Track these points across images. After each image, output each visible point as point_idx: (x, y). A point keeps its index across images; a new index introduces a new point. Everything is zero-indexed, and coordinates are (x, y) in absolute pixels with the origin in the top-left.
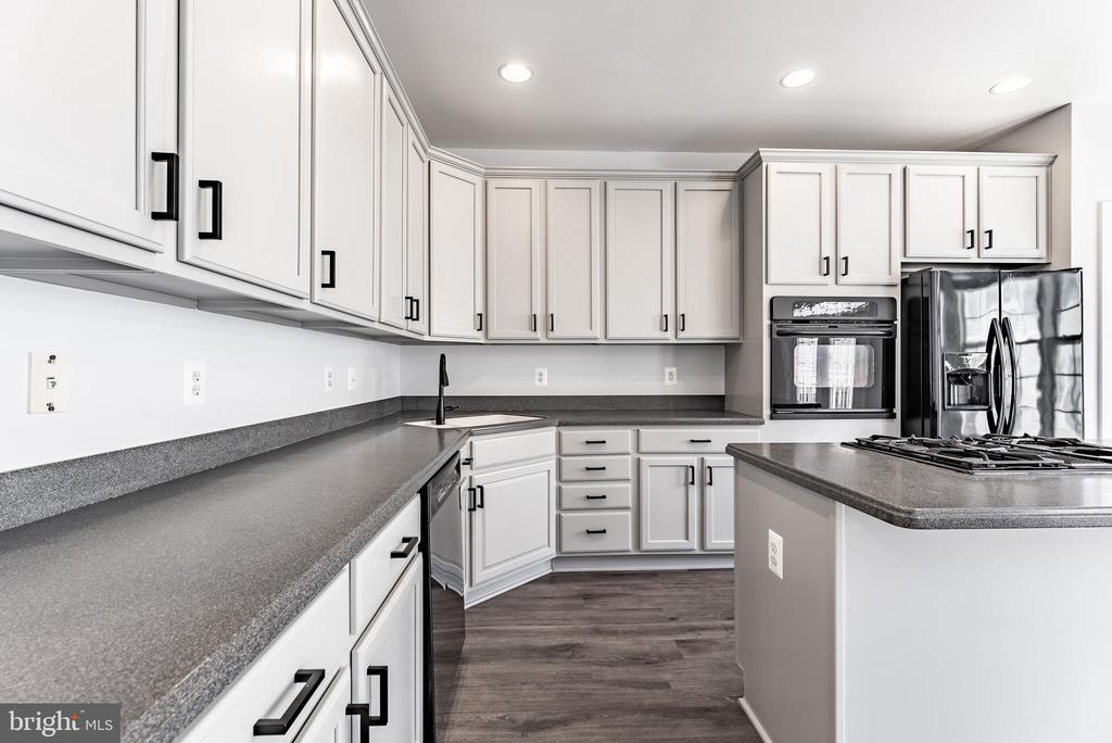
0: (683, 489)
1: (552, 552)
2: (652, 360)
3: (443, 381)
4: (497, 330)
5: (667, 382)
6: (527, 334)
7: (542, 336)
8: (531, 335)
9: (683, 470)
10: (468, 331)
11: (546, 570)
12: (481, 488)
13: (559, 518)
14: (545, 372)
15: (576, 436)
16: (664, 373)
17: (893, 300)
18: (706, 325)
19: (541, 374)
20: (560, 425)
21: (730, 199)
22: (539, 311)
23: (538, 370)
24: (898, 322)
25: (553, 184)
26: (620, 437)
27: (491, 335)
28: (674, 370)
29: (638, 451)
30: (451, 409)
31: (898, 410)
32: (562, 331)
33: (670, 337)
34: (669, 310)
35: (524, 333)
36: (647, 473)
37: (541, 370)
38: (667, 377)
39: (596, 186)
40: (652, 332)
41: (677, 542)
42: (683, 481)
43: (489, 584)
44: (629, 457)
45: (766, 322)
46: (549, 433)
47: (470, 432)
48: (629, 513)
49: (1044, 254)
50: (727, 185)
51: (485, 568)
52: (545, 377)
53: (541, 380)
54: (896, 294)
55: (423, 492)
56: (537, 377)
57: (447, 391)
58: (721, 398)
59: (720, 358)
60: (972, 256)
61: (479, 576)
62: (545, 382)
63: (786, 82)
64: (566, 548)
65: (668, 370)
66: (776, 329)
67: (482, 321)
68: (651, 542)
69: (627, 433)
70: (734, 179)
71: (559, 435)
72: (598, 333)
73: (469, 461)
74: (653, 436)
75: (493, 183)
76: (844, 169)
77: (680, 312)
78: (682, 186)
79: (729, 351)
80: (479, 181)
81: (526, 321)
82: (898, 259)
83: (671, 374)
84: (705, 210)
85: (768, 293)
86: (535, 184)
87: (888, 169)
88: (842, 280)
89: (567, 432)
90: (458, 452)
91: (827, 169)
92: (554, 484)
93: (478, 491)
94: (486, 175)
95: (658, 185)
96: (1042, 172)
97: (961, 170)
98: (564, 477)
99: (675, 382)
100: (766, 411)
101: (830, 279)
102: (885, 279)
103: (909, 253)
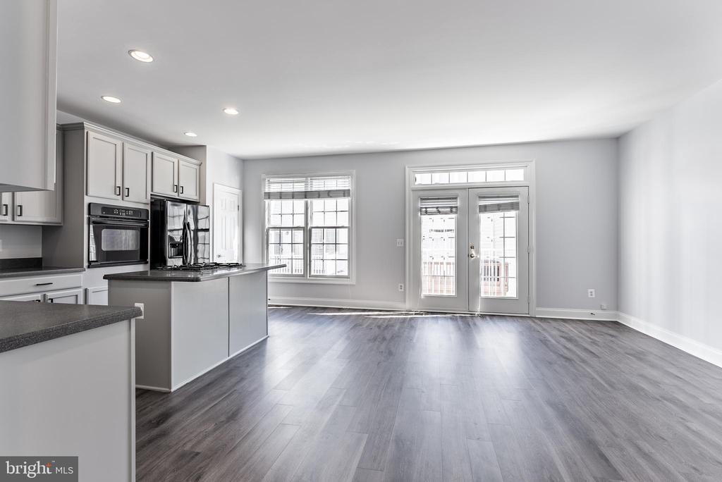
17: (147, 210)
24: (149, 221)
31: (149, 260)
33: (8, 219)
34: (8, 202)
45: (85, 216)
49: (198, 198)
54: (148, 208)
59: (39, 234)
60: (176, 195)
66: (91, 219)
76: (127, 146)
77: (18, 204)
82: (149, 192)
85: (87, 200)
87: (145, 151)
88: (126, 198)
91: (119, 143)
96: (198, 167)
97: (172, 159)
100: (86, 264)
101: (120, 197)
102: (145, 201)
103: (155, 190)
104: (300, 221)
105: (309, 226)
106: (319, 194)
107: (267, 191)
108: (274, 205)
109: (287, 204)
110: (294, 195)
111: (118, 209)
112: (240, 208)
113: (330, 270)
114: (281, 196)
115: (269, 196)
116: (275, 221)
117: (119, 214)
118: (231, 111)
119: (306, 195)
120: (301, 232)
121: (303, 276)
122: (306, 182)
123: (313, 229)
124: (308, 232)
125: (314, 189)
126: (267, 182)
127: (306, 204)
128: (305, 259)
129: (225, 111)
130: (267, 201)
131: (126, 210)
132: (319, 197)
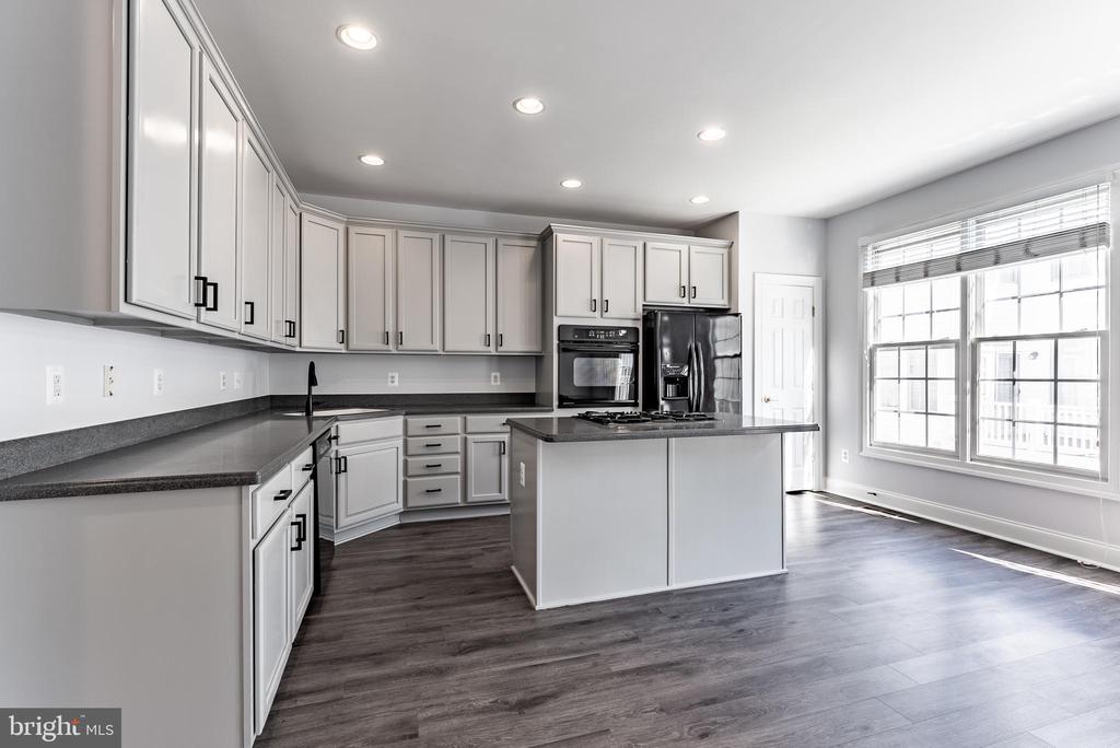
0: (497, 458)
1: (400, 507)
2: (481, 368)
3: (312, 381)
4: (355, 343)
5: (493, 383)
6: (381, 346)
7: (393, 348)
8: (385, 347)
9: (497, 445)
10: (332, 343)
11: (396, 522)
12: (345, 458)
13: (405, 483)
14: (397, 375)
15: (418, 422)
16: (490, 377)
17: (637, 330)
18: (517, 341)
19: (393, 377)
20: (406, 414)
21: (535, 255)
22: (391, 329)
23: (390, 374)
24: (640, 344)
25: (402, 233)
26: (452, 422)
27: (351, 347)
28: (498, 374)
29: (465, 432)
30: (318, 403)
31: (640, 401)
32: (408, 344)
33: (492, 350)
34: (491, 331)
35: (379, 346)
36: (472, 448)
37: (393, 374)
38: (493, 379)
39: (436, 237)
40: (477, 346)
41: (494, 495)
42: (497, 452)
43: (351, 528)
44: (459, 437)
45: (556, 342)
46: (399, 420)
47: (336, 418)
48: (459, 477)
49: (726, 303)
50: (534, 243)
51: (347, 516)
52: (396, 380)
53: (393, 382)
54: (639, 325)
55: (314, 445)
56: (390, 379)
57: (316, 391)
58: (532, 396)
59: (532, 366)
60: (685, 302)
61: (343, 521)
62: (396, 383)
63: (564, 184)
64: (410, 505)
65: (493, 374)
66: (562, 346)
67: (344, 336)
68: (474, 496)
69: (458, 419)
70: (539, 240)
71: (406, 423)
72: (437, 346)
73: (336, 438)
74: (477, 421)
75: (353, 230)
76: (607, 241)
77: (500, 333)
78: (501, 242)
79: (537, 360)
80: (341, 227)
81: (380, 337)
82: (640, 303)
83: (496, 377)
84: (517, 260)
85: (557, 322)
86: (388, 233)
87: (634, 243)
88: (605, 315)
89: (412, 420)
90: (329, 429)
91: (595, 240)
92: (401, 458)
93: (343, 460)
94: (348, 223)
95: (483, 240)
96: (725, 251)
97: (678, 247)
98: (410, 452)
99: (499, 383)
100: (556, 403)
101: (597, 314)
102: (632, 315)
103: (648, 299)
104: (949, 327)
105: (972, 336)
106: (996, 256)
107: (870, 268)
108: (887, 298)
109: (917, 290)
110: (927, 269)
111: (595, 330)
112: (818, 311)
113: (1035, 450)
114: (898, 275)
115: (872, 279)
116: (890, 332)
117: (595, 337)
118: (713, 134)
119: (959, 263)
120: (951, 352)
121: (955, 455)
122: (962, 233)
123: (983, 345)
124: (967, 352)
125: (987, 244)
126: (870, 253)
127: (964, 283)
128: (959, 416)
129: (702, 136)
130: (871, 292)
131: (605, 331)
132: (997, 262)
